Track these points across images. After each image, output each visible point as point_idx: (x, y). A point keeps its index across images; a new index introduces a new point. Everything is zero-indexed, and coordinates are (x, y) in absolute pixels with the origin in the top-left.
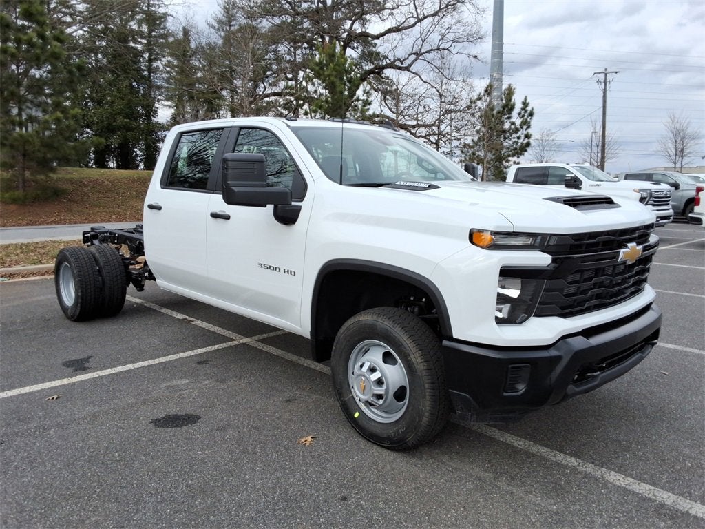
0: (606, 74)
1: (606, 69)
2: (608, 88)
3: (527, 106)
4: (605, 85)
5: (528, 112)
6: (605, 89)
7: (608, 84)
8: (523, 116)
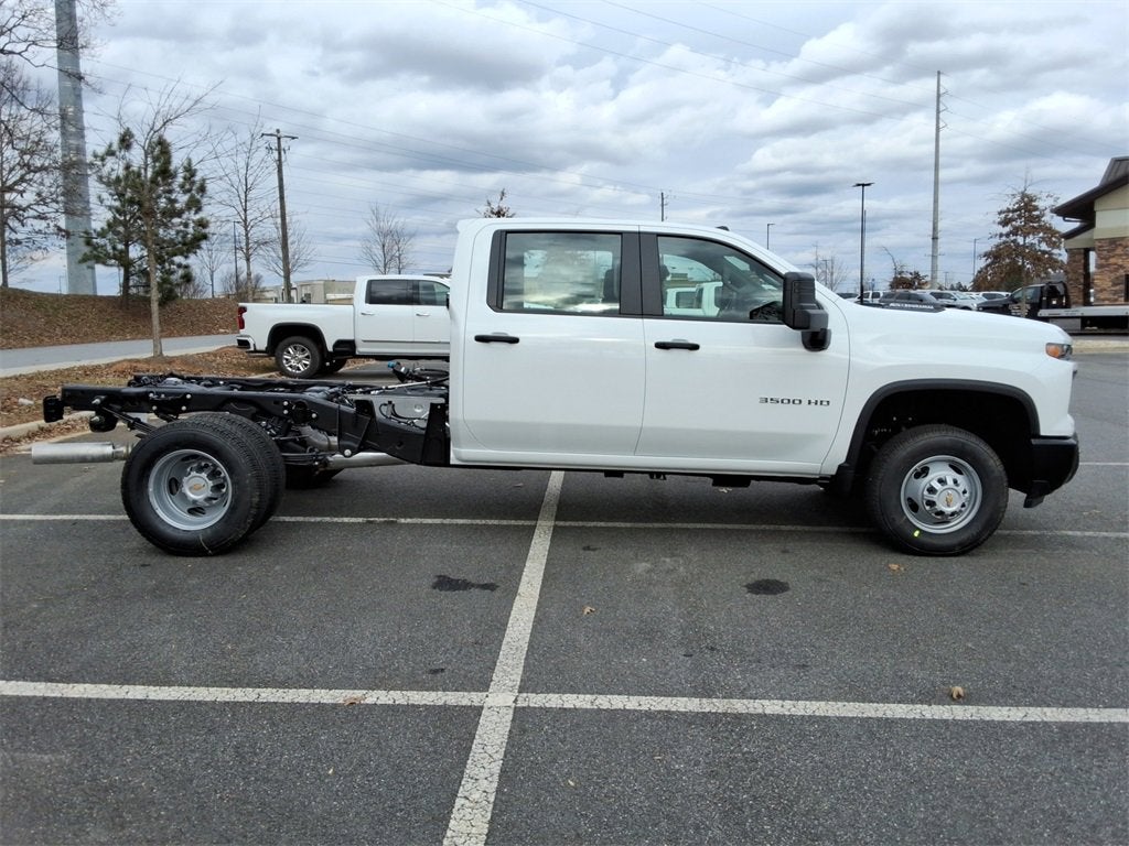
0: (279, 138)
1: (278, 131)
2: (283, 159)
3: (193, 175)
4: (280, 154)
5: (198, 185)
6: (280, 160)
7: (282, 153)
8: (189, 191)
